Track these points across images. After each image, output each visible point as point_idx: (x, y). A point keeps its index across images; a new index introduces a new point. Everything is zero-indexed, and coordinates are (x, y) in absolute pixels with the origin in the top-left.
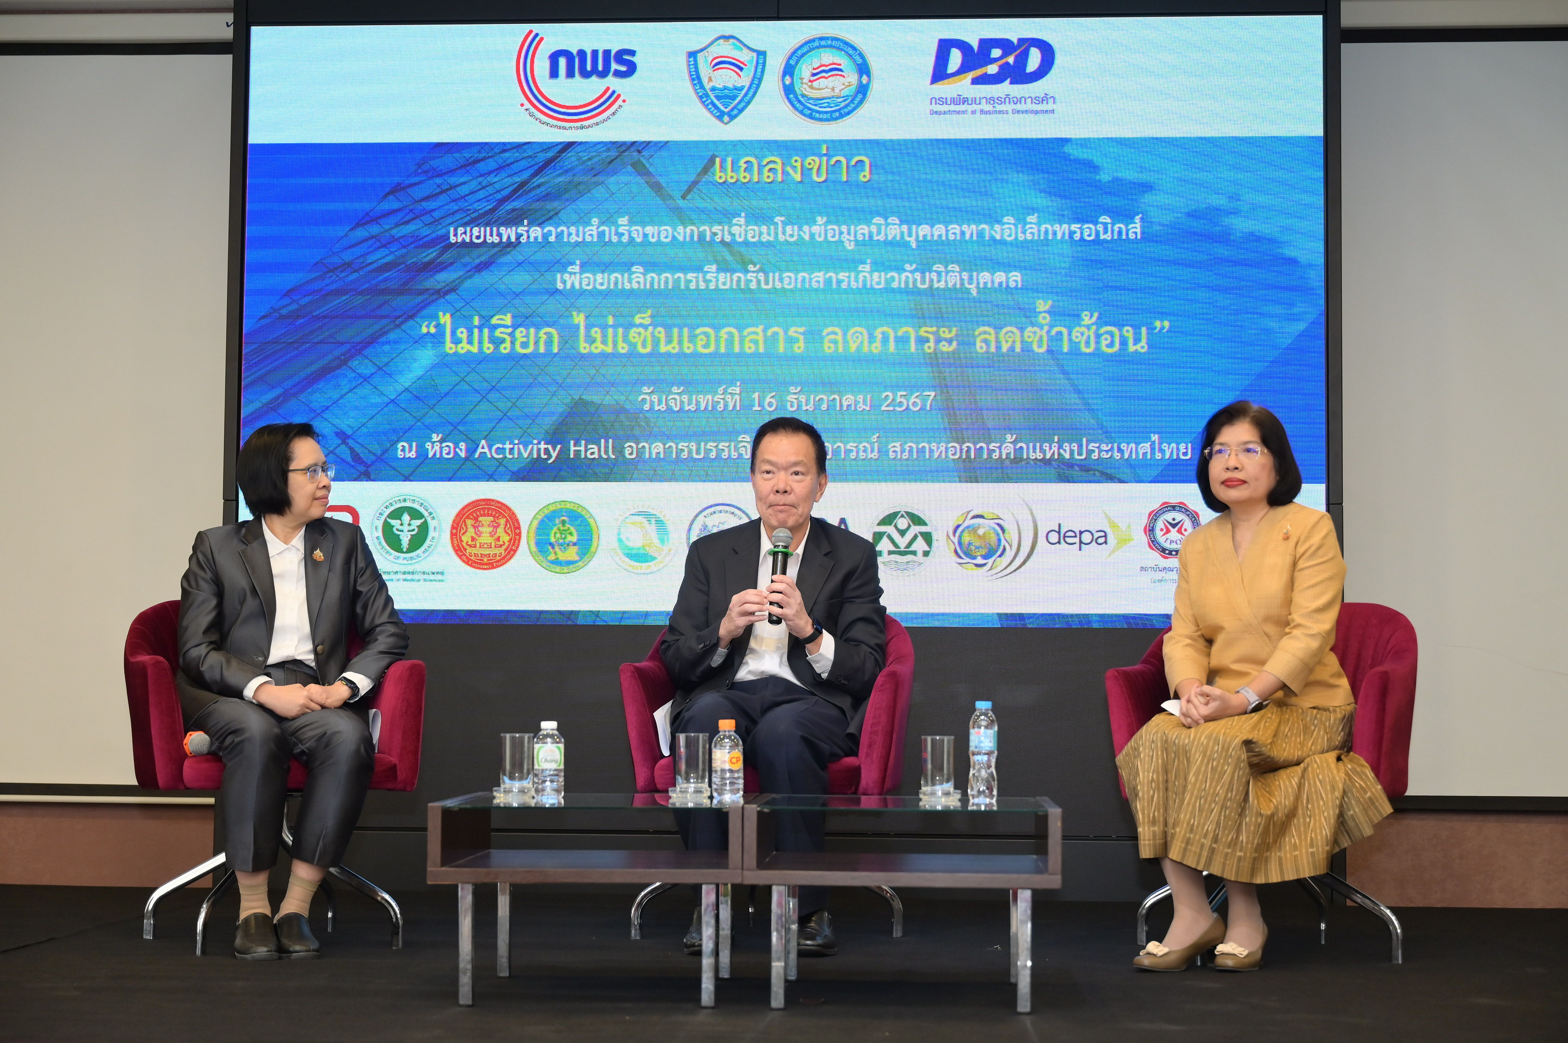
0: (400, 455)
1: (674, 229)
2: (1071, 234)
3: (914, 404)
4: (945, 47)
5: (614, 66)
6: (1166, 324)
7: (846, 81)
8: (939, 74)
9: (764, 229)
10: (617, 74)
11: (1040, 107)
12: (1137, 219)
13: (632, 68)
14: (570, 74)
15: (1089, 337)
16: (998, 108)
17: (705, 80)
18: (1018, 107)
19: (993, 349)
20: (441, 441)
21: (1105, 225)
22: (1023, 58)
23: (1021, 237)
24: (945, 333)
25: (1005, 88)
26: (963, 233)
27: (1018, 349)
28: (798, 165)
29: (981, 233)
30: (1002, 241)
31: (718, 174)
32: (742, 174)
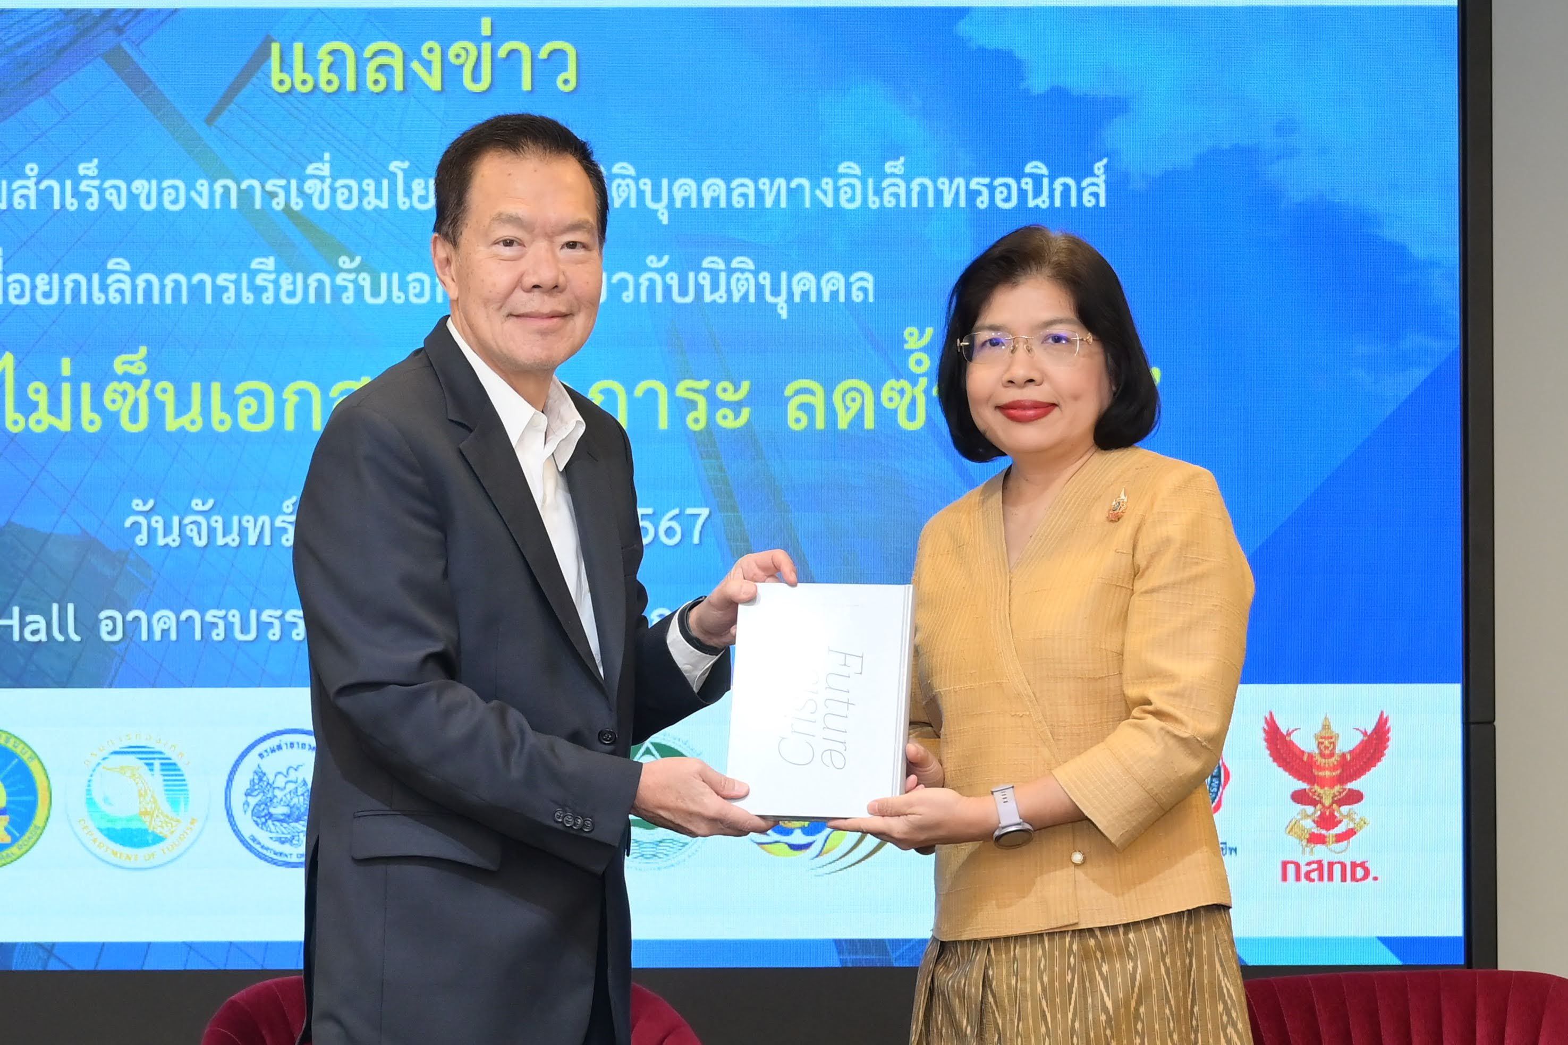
1: (190, 187)
2: (972, 195)
3: (670, 532)
9: (369, 185)
12: (1099, 167)
19: (820, 424)
21: (1037, 179)
23: (874, 203)
24: (727, 392)
26: (760, 195)
27: (869, 423)
28: (436, 58)
29: (795, 194)
30: (837, 210)
31: (276, 74)
32: (324, 74)
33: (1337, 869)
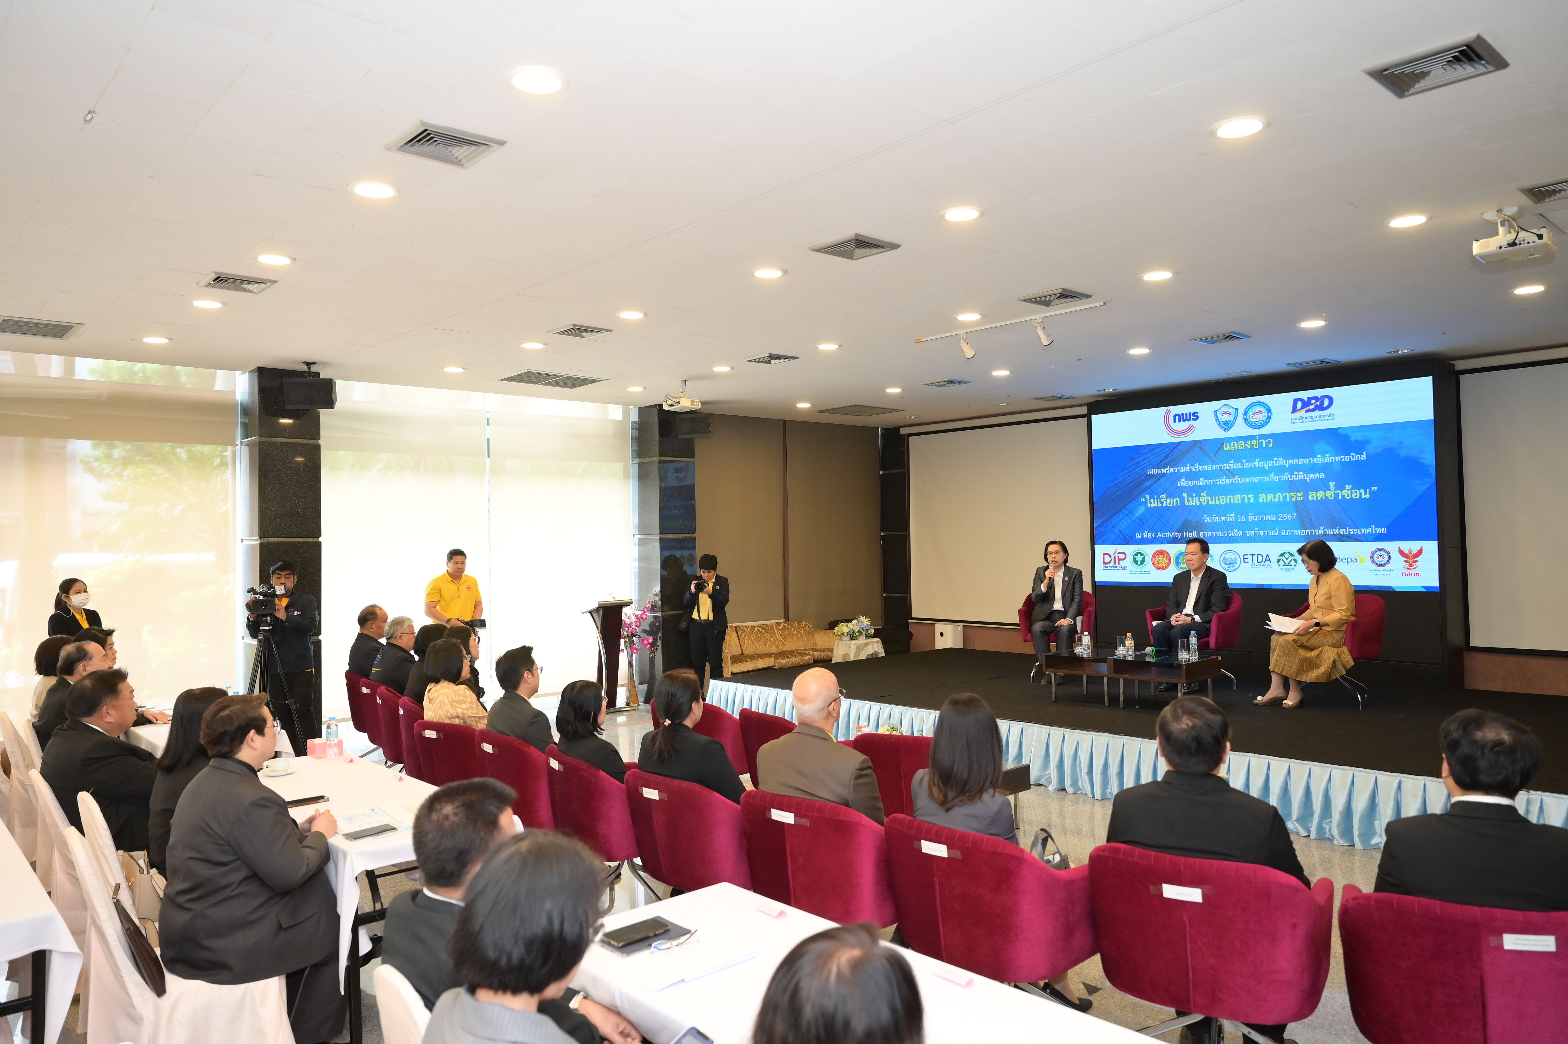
0: (1137, 537)
1: (1212, 466)
2: (1341, 459)
3: (1290, 518)
4: (1296, 401)
5: (1192, 417)
6: (1376, 488)
7: (1263, 415)
8: (1294, 410)
9: (1239, 464)
10: (1193, 420)
11: (1328, 418)
12: (1364, 453)
13: (1197, 418)
14: (1180, 421)
15: (1348, 494)
16: (1315, 419)
17: (1220, 419)
18: (1321, 419)
19: (1315, 499)
20: (1148, 533)
21: (1353, 456)
22: (1322, 403)
23: (1323, 462)
24: (1299, 494)
25: (1317, 413)
26: (1304, 462)
27: (1324, 498)
28: (1249, 443)
29: (1310, 461)
30: (1317, 463)
31: (1225, 448)
32: (1232, 447)
33: (1413, 574)
